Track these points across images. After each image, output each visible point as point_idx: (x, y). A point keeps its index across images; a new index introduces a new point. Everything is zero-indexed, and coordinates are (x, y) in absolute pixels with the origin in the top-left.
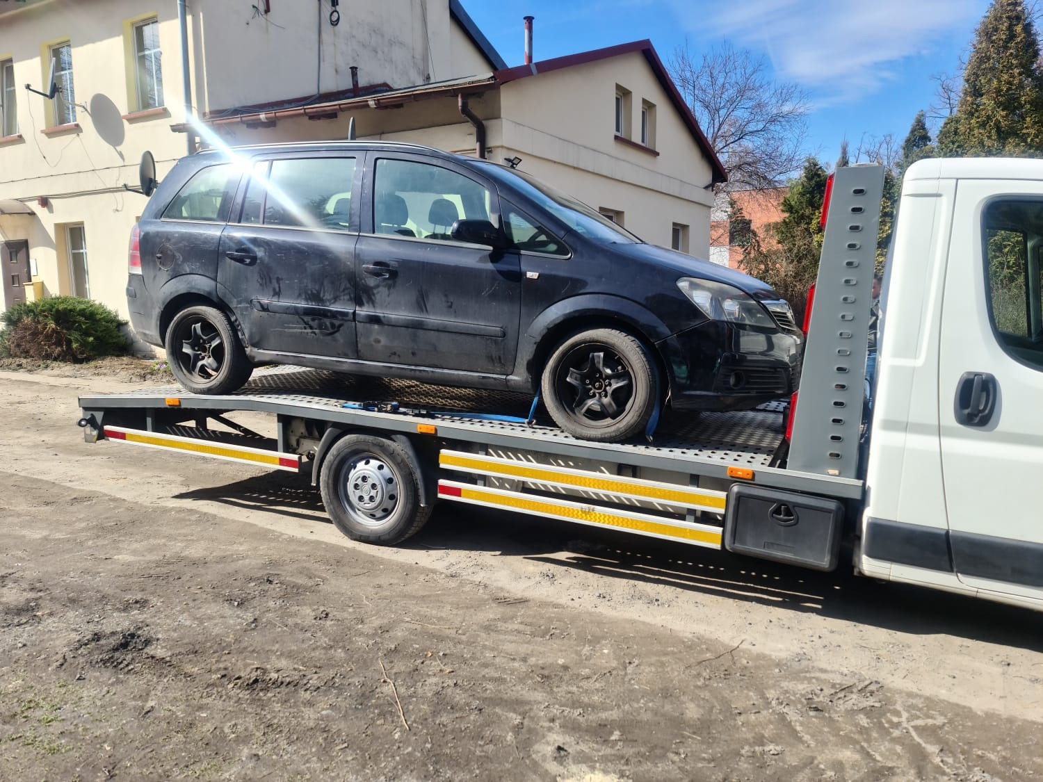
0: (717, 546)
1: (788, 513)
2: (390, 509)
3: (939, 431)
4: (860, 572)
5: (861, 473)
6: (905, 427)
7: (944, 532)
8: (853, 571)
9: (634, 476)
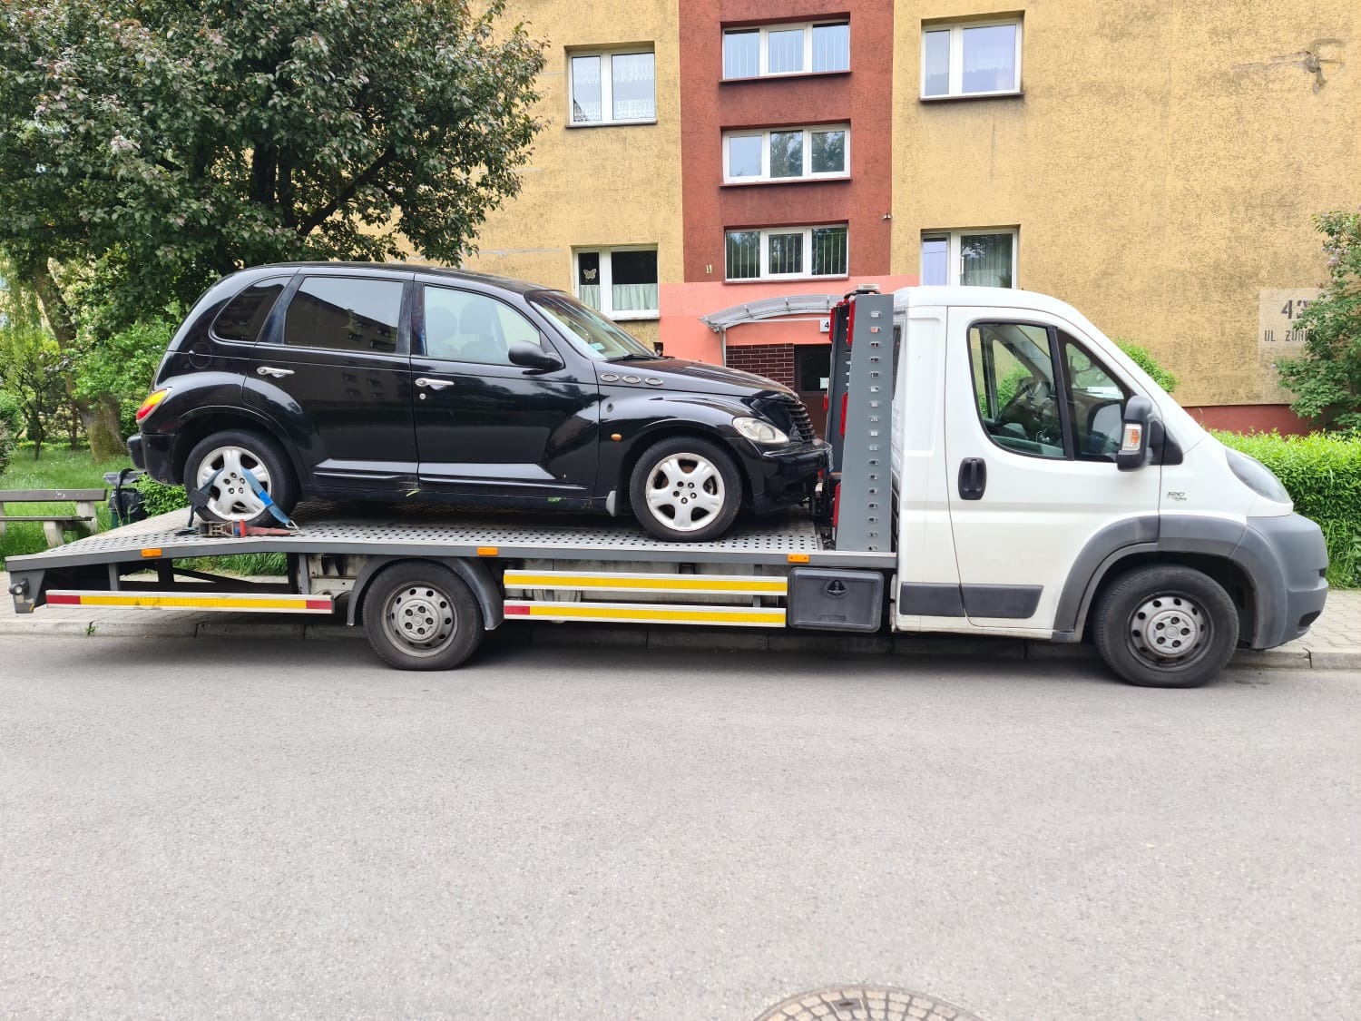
0: (782, 624)
1: (841, 588)
2: (447, 634)
3: (949, 507)
4: (897, 629)
5: (894, 548)
6: (926, 506)
7: (958, 586)
8: (891, 628)
9: (695, 572)
